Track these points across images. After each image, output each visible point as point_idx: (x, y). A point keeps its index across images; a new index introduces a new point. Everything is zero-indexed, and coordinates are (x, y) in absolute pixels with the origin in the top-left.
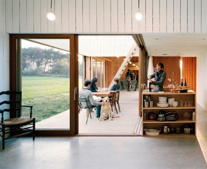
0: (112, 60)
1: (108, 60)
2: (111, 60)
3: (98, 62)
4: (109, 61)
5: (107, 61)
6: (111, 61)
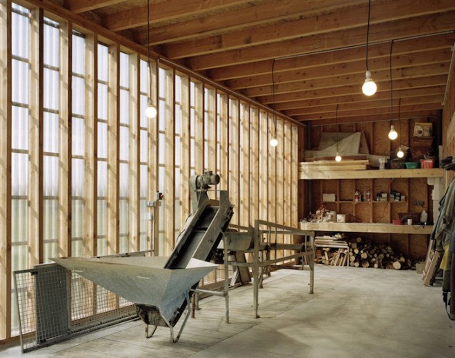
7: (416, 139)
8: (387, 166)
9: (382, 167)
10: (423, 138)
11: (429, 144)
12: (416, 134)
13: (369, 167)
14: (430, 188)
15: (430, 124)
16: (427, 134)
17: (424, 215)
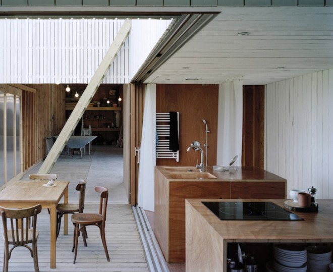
0: (37, 90)
1: (29, 89)
2: (35, 88)
3: (8, 95)
4: (30, 92)
5: (27, 91)
6: (34, 91)
7: (110, 95)
8: (101, 106)
9: (99, 106)
10: (112, 95)
11: (115, 98)
12: (110, 94)
13: (94, 106)
14: (115, 114)
15: (115, 91)
16: (114, 94)
17: (113, 124)
